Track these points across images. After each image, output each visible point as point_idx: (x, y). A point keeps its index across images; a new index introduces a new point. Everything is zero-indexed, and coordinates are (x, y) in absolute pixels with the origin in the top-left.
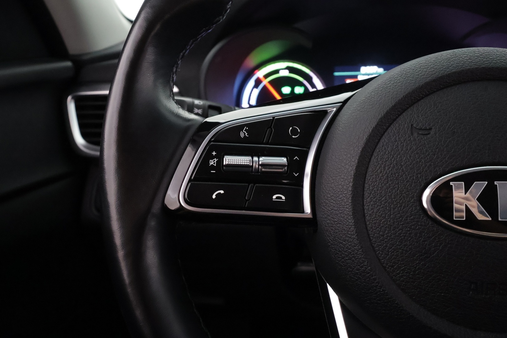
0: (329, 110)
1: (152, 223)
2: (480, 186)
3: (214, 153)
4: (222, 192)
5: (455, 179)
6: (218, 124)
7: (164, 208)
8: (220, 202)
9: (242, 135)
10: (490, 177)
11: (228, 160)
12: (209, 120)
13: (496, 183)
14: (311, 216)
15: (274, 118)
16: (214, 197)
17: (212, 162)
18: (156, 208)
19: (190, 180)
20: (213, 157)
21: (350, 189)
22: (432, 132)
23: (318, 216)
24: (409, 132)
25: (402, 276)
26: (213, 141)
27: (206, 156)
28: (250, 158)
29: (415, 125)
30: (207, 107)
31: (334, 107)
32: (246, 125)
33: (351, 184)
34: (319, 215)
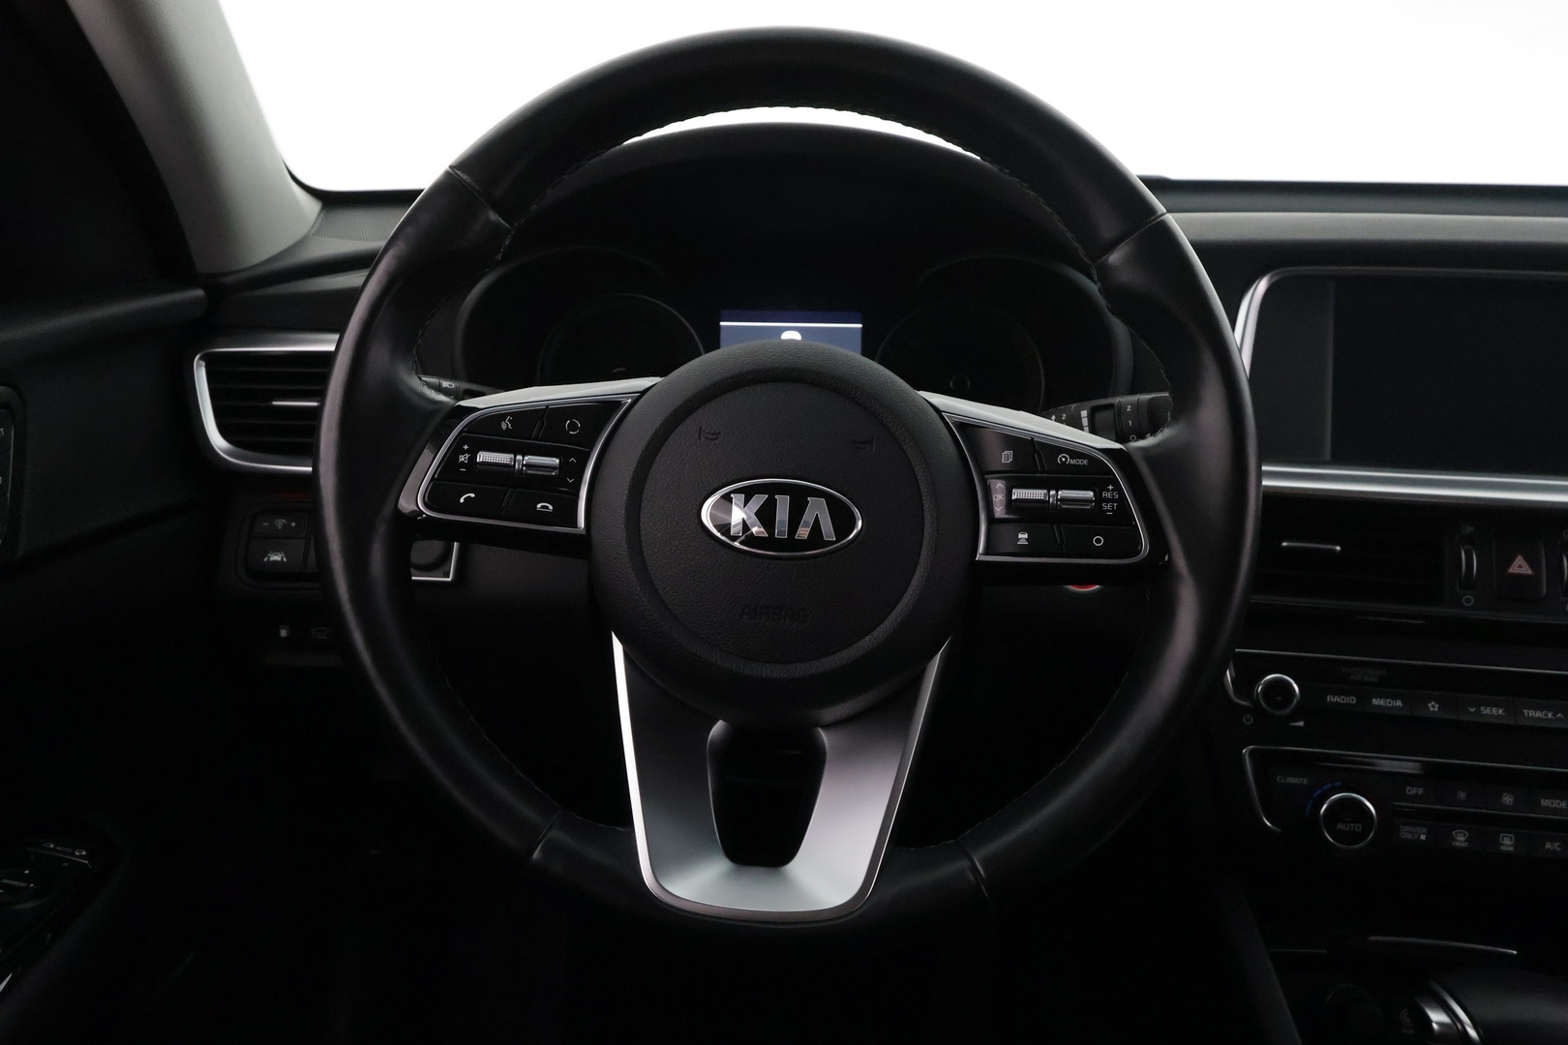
0: (624, 401)
1: (381, 529)
2: (758, 501)
3: (466, 447)
4: (473, 495)
5: (737, 491)
6: (476, 409)
7: (397, 512)
8: (469, 508)
9: (504, 426)
10: (772, 490)
11: (483, 457)
12: (464, 403)
13: (776, 497)
14: (584, 533)
15: (547, 407)
16: (462, 500)
17: (462, 458)
18: (387, 511)
19: (433, 479)
20: (463, 452)
21: (625, 497)
22: (721, 438)
23: (592, 532)
24: (697, 436)
25: (674, 600)
26: (465, 432)
27: (456, 450)
28: (512, 456)
29: (703, 428)
30: (462, 390)
31: (628, 398)
32: (510, 414)
33: (626, 492)
34: (594, 532)
